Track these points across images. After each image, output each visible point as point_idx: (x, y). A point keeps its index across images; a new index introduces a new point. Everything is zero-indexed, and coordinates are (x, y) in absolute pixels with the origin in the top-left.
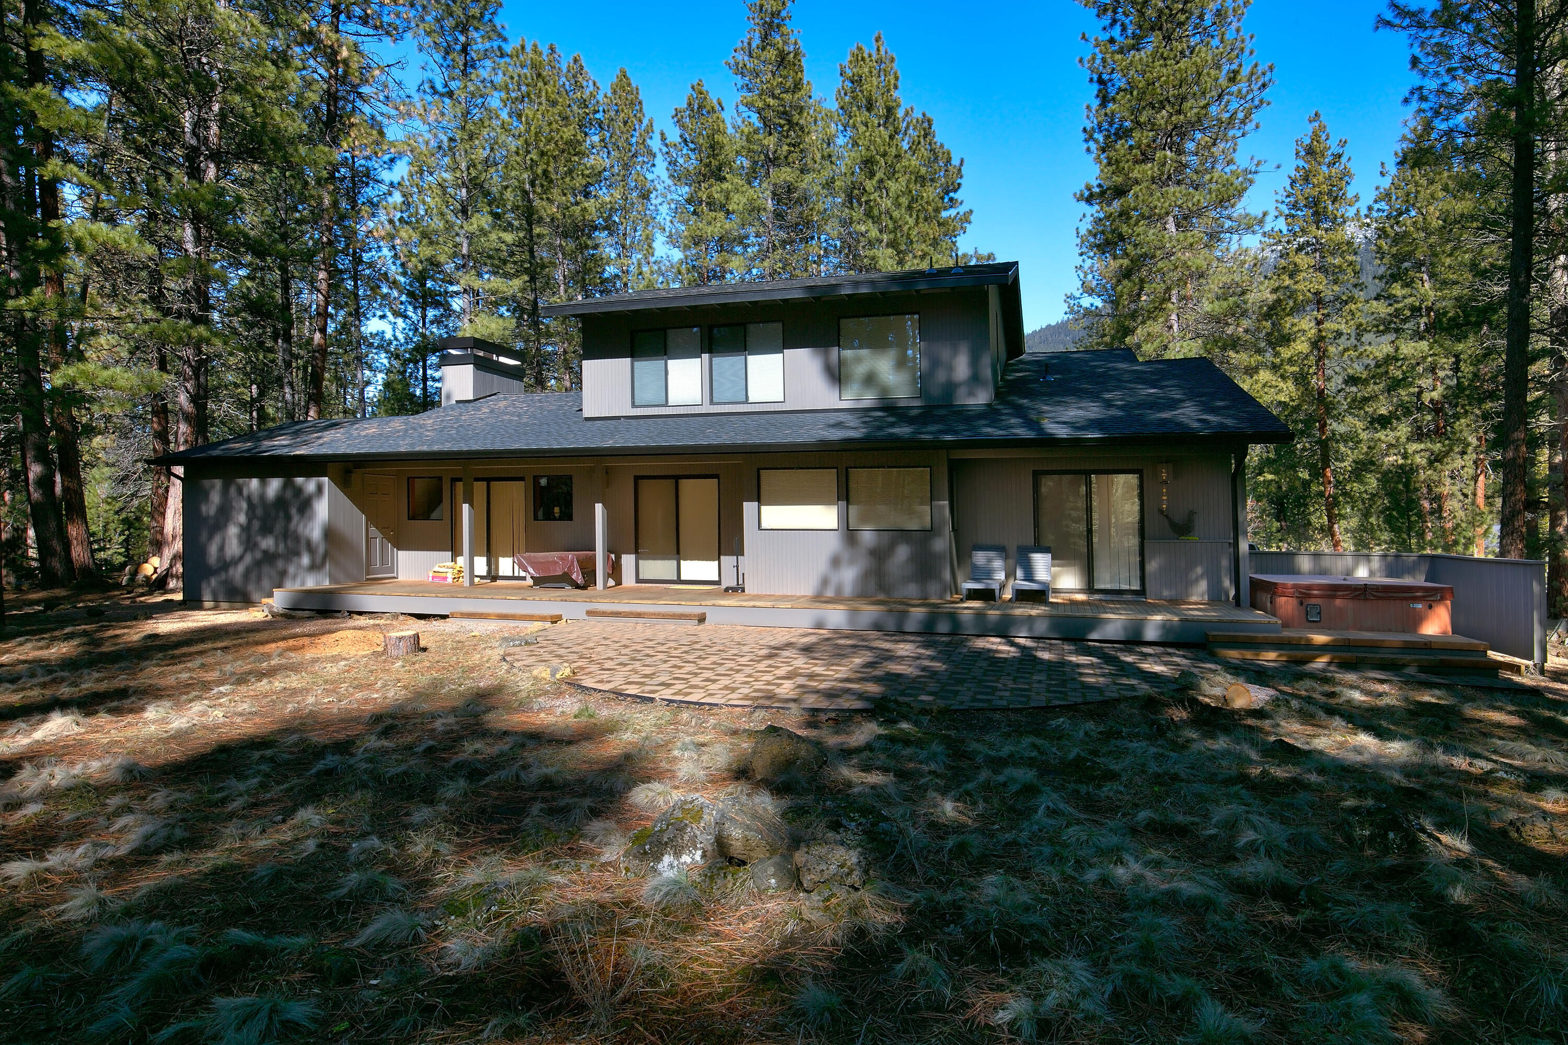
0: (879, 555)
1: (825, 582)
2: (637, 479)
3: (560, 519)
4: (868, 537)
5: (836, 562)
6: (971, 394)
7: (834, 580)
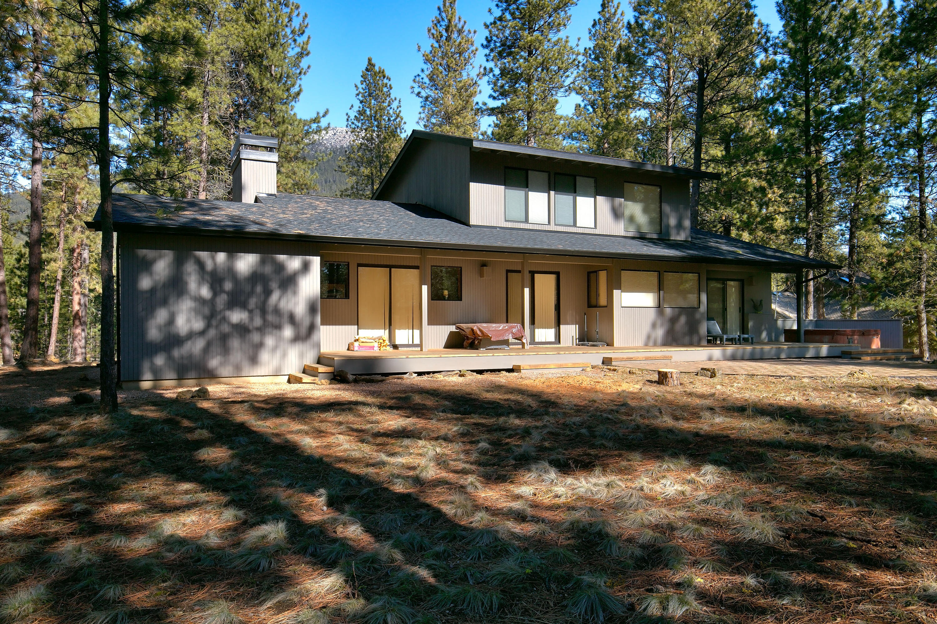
0: (673, 321)
1: (649, 337)
2: (508, 271)
3: (449, 299)
4: (668, 311)
5: (654, 326)
6: (678, 234)
7: (653, 336)
